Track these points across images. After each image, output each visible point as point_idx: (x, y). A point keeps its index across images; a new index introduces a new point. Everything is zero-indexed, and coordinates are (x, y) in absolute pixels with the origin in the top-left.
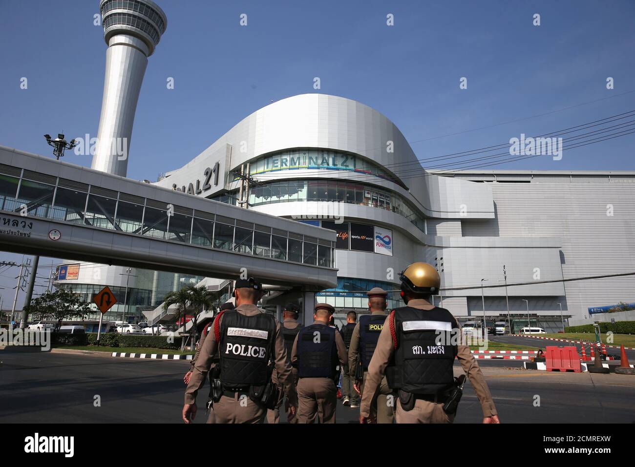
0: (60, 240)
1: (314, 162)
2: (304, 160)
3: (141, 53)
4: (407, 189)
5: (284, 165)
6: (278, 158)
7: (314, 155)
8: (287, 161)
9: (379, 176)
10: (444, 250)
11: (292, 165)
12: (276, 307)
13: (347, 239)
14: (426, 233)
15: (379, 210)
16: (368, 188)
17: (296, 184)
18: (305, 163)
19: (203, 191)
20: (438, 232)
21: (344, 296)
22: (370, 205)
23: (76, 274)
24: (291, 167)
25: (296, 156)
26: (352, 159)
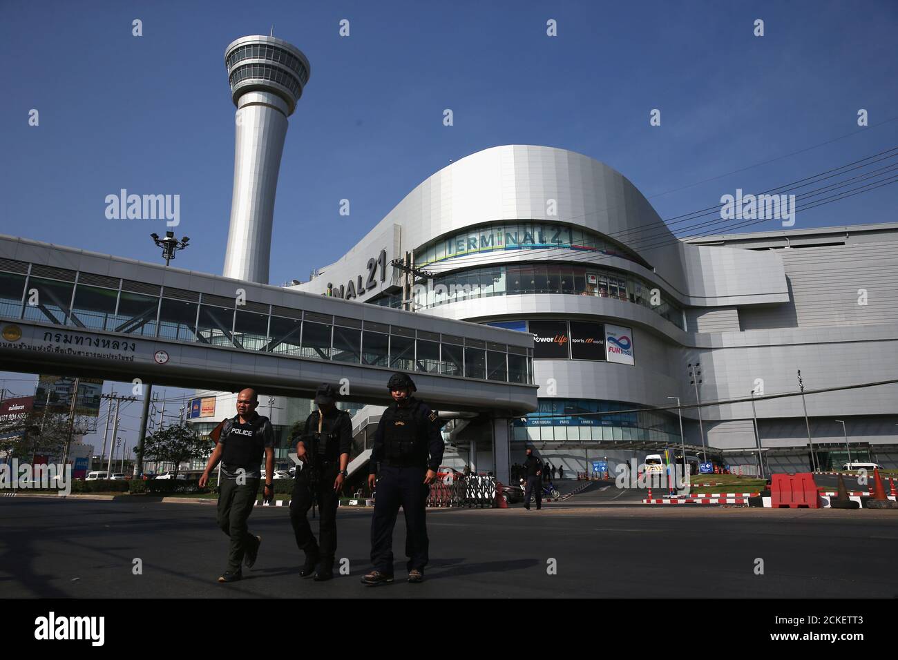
0: (168, 364)
1: (512, 239)
2: (499, 238)
3: (279, 113)
4: (651, 268)
5: (472, 247)
6: (464, 238)
7: (512, 231)
8: (475, 241)
9: (607, 253)
10: (714, 352)
11: (482, 246)
12: (469, 444)
13: (565, 344)
14: (686, 330)
15: (611, 299)
16: (593, 270)
17: (490, 272)
18: (500, 242)
19: (367, 291)
20: (699, 328)
21: (566, 425)
22: (596, 295)
23: (212, 410)
24: (482, 249)
25: (488, 233)
26: (566, 231)
